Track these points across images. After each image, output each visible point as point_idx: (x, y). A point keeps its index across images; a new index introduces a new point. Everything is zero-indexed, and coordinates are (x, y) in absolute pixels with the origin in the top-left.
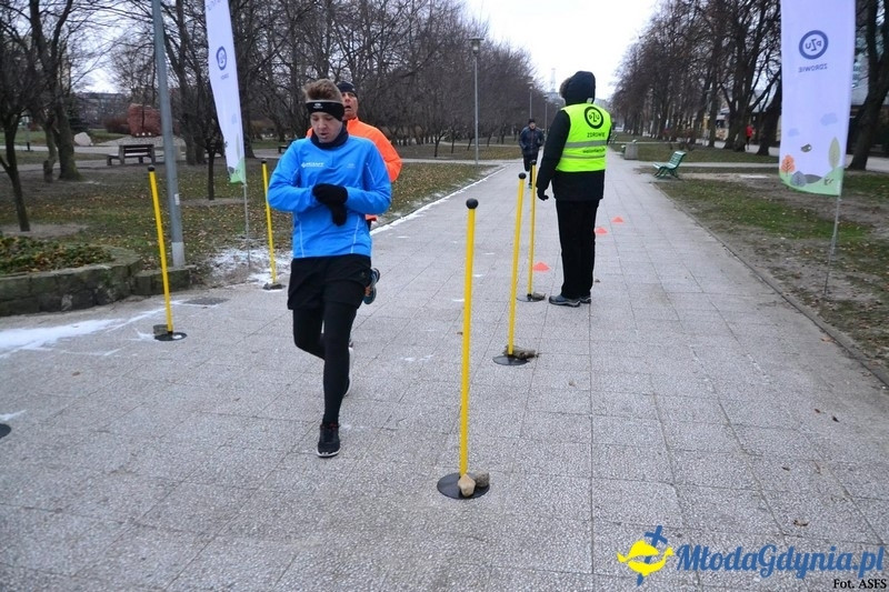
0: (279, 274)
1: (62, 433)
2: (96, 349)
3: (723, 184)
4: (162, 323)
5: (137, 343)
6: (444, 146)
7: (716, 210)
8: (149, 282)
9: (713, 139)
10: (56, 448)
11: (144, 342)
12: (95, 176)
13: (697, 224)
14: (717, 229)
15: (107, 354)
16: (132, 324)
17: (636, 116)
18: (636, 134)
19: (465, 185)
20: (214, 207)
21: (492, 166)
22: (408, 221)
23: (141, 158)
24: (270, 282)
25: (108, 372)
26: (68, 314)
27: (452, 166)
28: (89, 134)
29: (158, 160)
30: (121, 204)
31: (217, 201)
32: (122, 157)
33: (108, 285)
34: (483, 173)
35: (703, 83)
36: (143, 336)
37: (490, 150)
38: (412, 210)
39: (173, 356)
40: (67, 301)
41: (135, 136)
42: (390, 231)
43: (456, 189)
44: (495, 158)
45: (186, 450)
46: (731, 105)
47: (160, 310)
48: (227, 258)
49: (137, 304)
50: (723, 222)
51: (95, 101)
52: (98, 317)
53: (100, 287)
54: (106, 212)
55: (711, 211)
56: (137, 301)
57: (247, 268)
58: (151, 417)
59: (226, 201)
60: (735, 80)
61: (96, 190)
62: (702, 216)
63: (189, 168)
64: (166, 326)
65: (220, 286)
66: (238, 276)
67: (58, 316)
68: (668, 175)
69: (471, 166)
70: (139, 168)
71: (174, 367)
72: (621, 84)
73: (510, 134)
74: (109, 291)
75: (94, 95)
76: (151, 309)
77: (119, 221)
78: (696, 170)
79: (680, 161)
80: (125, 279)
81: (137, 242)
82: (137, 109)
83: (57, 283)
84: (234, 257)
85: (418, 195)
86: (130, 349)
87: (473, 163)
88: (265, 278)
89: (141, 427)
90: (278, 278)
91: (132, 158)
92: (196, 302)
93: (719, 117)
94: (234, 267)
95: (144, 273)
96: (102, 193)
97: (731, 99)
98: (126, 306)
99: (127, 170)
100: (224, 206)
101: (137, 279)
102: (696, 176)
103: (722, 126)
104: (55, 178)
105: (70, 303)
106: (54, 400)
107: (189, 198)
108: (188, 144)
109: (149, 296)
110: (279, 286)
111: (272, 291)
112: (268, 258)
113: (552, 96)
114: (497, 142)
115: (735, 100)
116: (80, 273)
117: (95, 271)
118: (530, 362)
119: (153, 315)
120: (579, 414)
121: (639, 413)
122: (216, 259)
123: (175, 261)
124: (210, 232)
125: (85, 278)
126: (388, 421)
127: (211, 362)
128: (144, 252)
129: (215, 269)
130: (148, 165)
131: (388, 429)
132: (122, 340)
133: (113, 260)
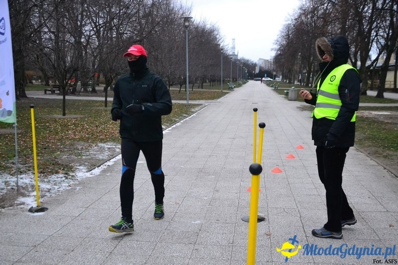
0: (42, 197)
17: (290, 71)
18: (290, 82)
37: (195, 93)
44: (199, 99)
57: (15, 193)
66: (9, 199)
69: (183, 105)
72: (279, 49)
73: (206, 82)
84: (6, 182)
88: (31, 202)
90: (41, 200)
94: (5, 191)
97: (353, 61)
110: (41, 209)
111: (36, 214)
112: (34, 183)
113: (234, 57)
114: (199, 87)
115: (356, 60)
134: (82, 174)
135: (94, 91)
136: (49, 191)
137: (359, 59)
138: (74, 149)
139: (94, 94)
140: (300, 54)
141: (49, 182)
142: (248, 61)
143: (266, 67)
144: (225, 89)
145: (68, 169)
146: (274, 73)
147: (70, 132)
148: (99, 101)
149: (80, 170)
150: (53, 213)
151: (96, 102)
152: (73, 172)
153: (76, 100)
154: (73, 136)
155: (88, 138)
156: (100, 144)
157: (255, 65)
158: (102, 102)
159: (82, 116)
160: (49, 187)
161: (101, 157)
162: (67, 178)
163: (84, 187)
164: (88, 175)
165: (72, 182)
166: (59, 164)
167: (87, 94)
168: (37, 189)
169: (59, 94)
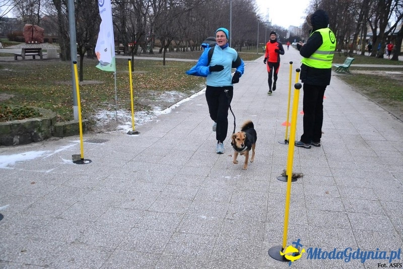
0: (135, 125)
1: (35, 219)
2: (41, 168)
3: (377, 77)
4: (78, 154)
5: (64, 165)
7: (379, 92)
8: (62, 129)
10: (33, 228)
11: (68, 165)
13: (369, 100)
14: (382, 103)
15: (48, 171)
16: (57, 154)
20: (84, 85)
23: (34, 56)
24: (131, 130)
25: (52, 182)
26: (18, 147)
29: (44, 57)
30: (29, 83)
33: (40, 130)
36: (66, 161)
38: (200, 89)
39: (87, 173)
40: (16, 139)
42: (190, 101)
45: (112, 230)
46: (374, 31)
47: (71, 146)
48: (102, 115)
49: (56, 142)
50: (385, 99)
52: (36, 149)
53: (35, 131)
55: (374, 93)
56: (56, 140)
57: (115, 122)
58: (85, 210)
60: (376, 16)
62: (372, 95)
63: (63, 63)
64: (80, 155)
65: (102, 132)
66: (112, 126)
67: (12, 148)
68: (344, 71)
71: (90, 179)
73: (243, 46)
74: (40, 134)
77: (32, 93)
78: (358, 68)
79: (351, 63)
80: (49, 127)
82: (29, 27)
83: (11, 129)
84: (107, 115)
86: (60, 169)
88: (127, 128)
89: (80, 216)
90: (134, 127)
91: (29, 56)
92: (90, 141)
93: (367, 38)
94: (108, 121)
95: (59, 124)
97: (374, 28)
98: (50, 143)
99: (26, 63)
100: (90, 85)
101: (55, 127)
102: (359, 72)
105: (18, 140)
106: (24, 199)
107: (68, 80)
108: (62, 48)
109: (62, 137)
110: (137, 133)
111: (133, 135)
112: (126, 116)
113: (268, 25)
115: (376, 28)
116: (24, 123)
117: (33, 121)
118: (299, 180)
119: (68, 149)
120: (339, 212)
121: (374, 211)
122: (97, 116)
123: (75, 117)
124: (87, 100)
125: (27, 126)
126: (227, 214)
127: (111, 177)
128: (53, 111)
129: (97, 122)
130: (38, 60)
131: (228, 219)
132: (54, 163)
133: (41, 116)
134: (158, 111)
135: (151, 52)
136: (138, 122)
137: (378, 26)
138: (148, 95)
139: (152, 55)
141: (136, 116)
142: (280, 28)
143: (296, 33)
144: (261, 52)
145: (147, 108)
146: (303, 39)
147: (141, 83)
148: (157, 61)
149: (157, 109)
150: (145, 135)
151: (156, 61)
152: (152, 110)
153: (139, 60)
154: (144, 86)
155: (156, 88)
156: (167, 92)
157: (285, 32)
158: (160, 61)
159: (147, 72)
161: (169, 101)
162: (148, 114)
163: (162, 120)
164: (163, 112)
165: (152, 117)
166: (140, 105)
167: (146, 55)
168: (130, 120)
169: (124, 55)
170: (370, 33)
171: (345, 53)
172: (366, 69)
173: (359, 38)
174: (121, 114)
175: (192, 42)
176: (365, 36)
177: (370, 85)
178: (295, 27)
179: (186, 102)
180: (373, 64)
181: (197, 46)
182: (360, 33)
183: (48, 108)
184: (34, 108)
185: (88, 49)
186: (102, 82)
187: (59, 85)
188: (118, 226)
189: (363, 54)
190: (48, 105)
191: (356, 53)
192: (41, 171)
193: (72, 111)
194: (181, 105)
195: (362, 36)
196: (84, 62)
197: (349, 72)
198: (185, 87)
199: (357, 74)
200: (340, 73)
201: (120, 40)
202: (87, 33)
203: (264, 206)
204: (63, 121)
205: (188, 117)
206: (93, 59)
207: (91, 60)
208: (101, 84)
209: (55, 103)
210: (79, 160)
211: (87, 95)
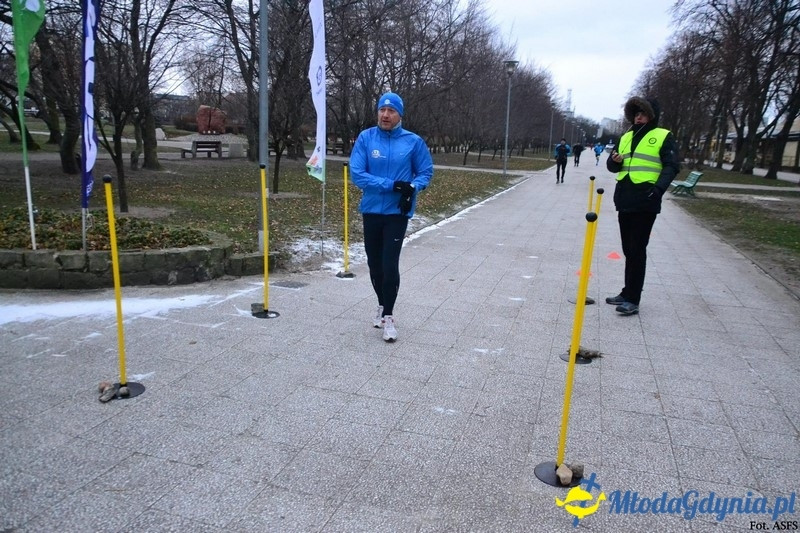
0: (349, 263)
1: (189, 395)
2: (204, 321)
3: (739, 205)
4: (260, 302)
5: (238, 319)
6: (470, 156)
7: (739, 228)
8: (240, 263)
9: (721, 161)
10: (186, 409)
11: (244, 318)
12: (173, 167)
13: (722, 241)
14: (743, 247)
15: (214, 326)
16: (230, 301)
19: (496, 193)
20: (280, 199)
21: (516, 176)
22: (452, 223)
23: (209, 153)
24: (343, 270)
25: (219, 343)
26: (174, 288)
27: (481, 174)
28: (164, 130)
29: (223, 155)
30: (199, 192)
31: (280, 194)
32: (194, 151)
33: (207, 265)
34: (511, 182)
35: (713, 108)
37: (513, 161)
38: (454, 212)
39: (272, 333)
40: (173, 276)
41: (202, 133)
42: (438, 230)
43: (489, 195)
44: (518, 169)
45: (300, 419)
46: (740, 131)
47: (252, 290)
48: (302, 246)
49: (230, 283)
50: (748, 241)
51: (166, 100)
52: (200, 292)
53: (201, 266)
54: (188, 199)
55: (732, 229)
56: (230, 280)
58: (263, 387)
59: (288, 195)
60: (744, 107)
61: (174, 180)
62: (726, 233)
63: (251, 164)
64: (263, 305)
65: (300, 272)
66: (315, 262)
67: (166, 289)
68: (685, 193)
69: (499, 175)
70: (209, 162)
73: (527, 148)
74: (207, 270)
75: (165, 96)
76: (243, 288)
77: (201, 208)
78: (709, 189)
79: (697, 181)
80: (221, 261)
81: (222, 228)
82: (205, 110)
83: (166, 260)
84: (309, 246)
85: (456, 199)
86: (233, 323)
87: (501, 172)
88: (337, 267)
89: (255, 395)
91: (202, 153)
93: (728, 141)
94: (309, 255)
95: (236, 256)
96: (180, 182)
97: (739, 125)
98: (222, 284)
99: (197, 163)
100: (287, 199)
101: (230, 261)
102: (710, 195)
103: (730, 150)
104: (139, 167)
105: (175, 278)
106: (177, 365)
108: (251, 142)
109: (239, 276)
110: (351, 275)
111: (345, 279)
112: (337, 249)
113: (568, 115)
114: (518, 154)
115: (743, 126)
116: (186, 253)
117: (198, 252)
118: (595, 362)
119: (248, 294)
120: (653, 415)
121: (710, 418)
122: (293, 247)
123: (260, 247)
124: (281, 222)
125: (189, 257)
126: (476, 407)
127: (306, 340)
128: (230, 237)
129: (294, 256)
130: (215, 159)
131: (477, 415)
132: (224, 314)
133: (211, 243)
136: (354, 258)
137: (746, 123)
140: (662, 113)
141: (352, 250)
142: (588, 120)
143: (612, 130)
150: (362, 279)
157: (598, 126)
160: (353, 255)
168: (342, 256)
169: (342, 156)
170: (733, 133)
171: (690, 164)
172: (721, 191)
173: (714, 141)
174: (330, 245)
175: (447, 138)
176: (724, 138)
177: (726, 216)
178: (611, 120)
179: (430, 232)
180: (735, 182)
181: (455, 145)
182: (717, 133)
183: (222, 232)
184: (202, 230)
185: (288, 145)
186: (307, 196)
187: (243, 197)
188: (309, 414)
189: (719, 166)
190: (223, 227)
191: (709, 165)
192: (205, 325)
193: (256, 238)
194: (422, 236)
195: (719, 137)
196: (280, 164)
197: (693, 195)
198: (430, 209)
199: (706, 199)
200: (678, 195)
201: (339, 132)
202: (287, 122)
203: (536, 398)
204: (242, 252)
205: (431, 254)
206: (296, 159)
207: (292, 161)
208: (304, 199)
209: (234, 223)
210: (261, 312)
211: (281, 215)
